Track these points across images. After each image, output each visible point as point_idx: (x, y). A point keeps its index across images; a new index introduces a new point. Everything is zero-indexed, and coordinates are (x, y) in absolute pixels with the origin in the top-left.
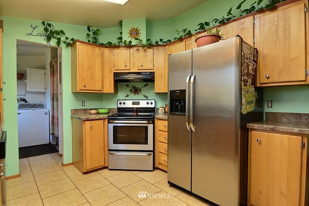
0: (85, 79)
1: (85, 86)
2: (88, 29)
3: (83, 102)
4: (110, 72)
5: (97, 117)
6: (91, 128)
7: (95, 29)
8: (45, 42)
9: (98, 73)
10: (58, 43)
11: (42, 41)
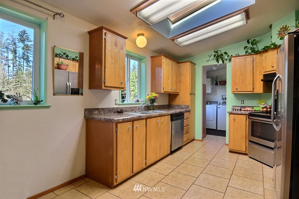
0: (237, 83)
1: (237, 89)
2: (247, 42)
3: (242, 101)
4: (260, 74)
5: (240, 112)
6: (234, 120)
7: (253, 40)
8: (216, 63)
9: (249, 78)
10: (223, 61)
11: (214, 62)
